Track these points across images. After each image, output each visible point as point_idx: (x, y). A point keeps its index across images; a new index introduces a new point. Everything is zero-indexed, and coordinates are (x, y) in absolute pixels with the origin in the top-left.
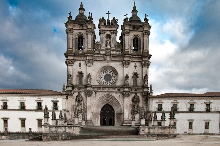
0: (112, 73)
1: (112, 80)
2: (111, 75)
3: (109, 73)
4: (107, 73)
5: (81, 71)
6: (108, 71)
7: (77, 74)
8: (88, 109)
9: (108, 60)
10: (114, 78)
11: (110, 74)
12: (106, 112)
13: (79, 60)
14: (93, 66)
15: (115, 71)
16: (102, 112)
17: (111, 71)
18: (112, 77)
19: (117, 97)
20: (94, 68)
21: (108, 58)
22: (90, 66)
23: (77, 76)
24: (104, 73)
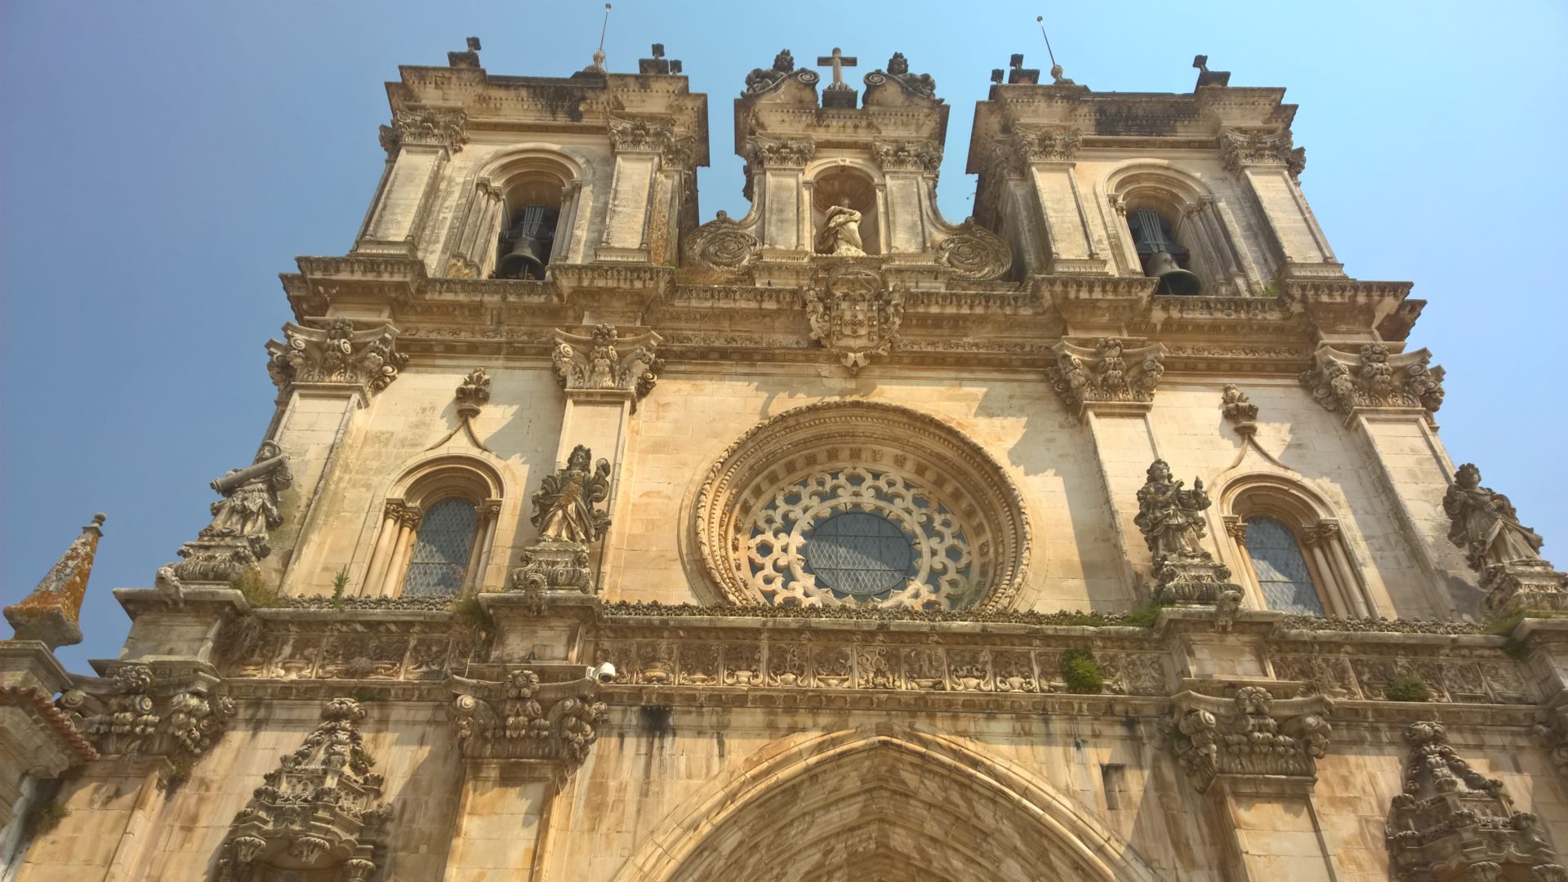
0: (920, 501)
1: (919, 583)
2: (912, 523)
3: (868, 501)
4: (845, 499)
5: (475, 453)
6: (856, 480)
7: (399, 493)
9: (854, 343)
10: (953, 553)
11: (895, 509)
14: (643, 405)
17: (896, 475)
18: (925, 545)
19: (1068, 792)
20: (660, 424)
21: (861, 324)
22: (614, 399)
23: (390, 522)
24: (805, 501)
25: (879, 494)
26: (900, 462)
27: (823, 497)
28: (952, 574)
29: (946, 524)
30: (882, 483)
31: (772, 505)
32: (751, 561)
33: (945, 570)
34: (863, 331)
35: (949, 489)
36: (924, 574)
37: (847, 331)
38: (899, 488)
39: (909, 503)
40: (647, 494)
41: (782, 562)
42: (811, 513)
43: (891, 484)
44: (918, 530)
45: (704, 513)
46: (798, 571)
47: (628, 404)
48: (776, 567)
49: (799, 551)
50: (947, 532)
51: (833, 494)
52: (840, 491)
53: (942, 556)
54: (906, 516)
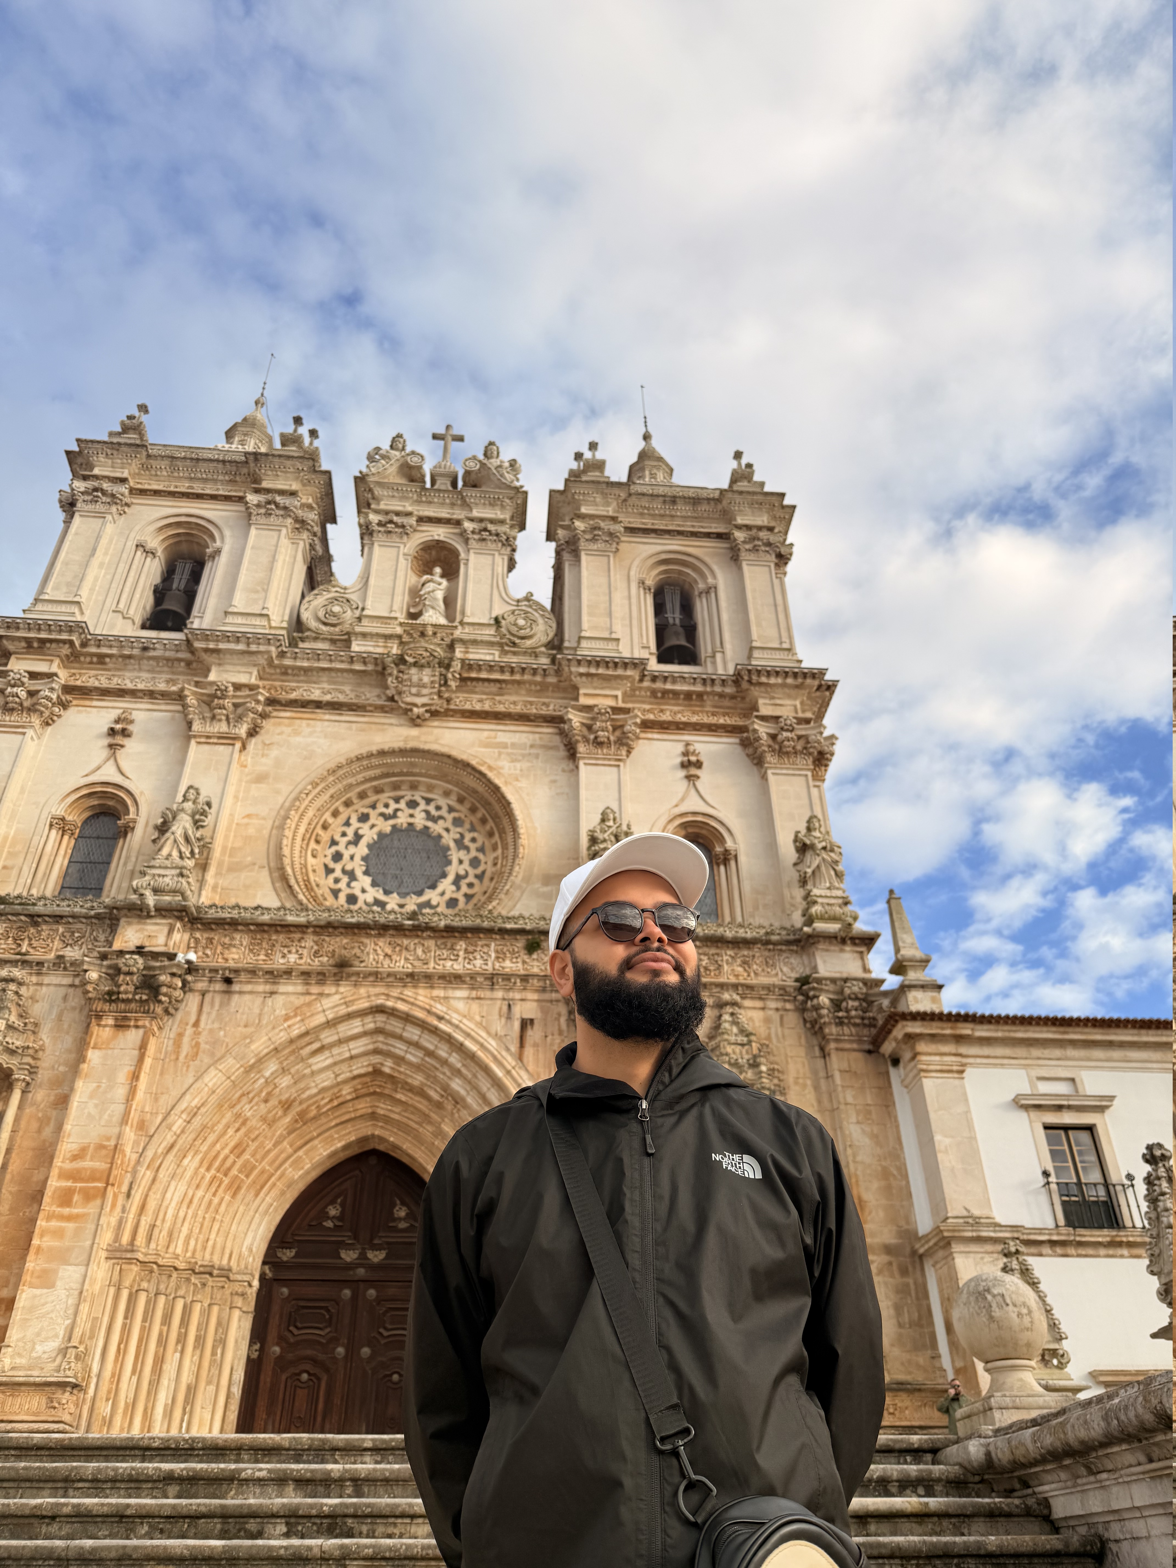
0: (457, 822)
1: (446, 885)
2: (448, 840)
3: (420, 820)
4: (402, 820)
5: (118, 779)
6: (412, 804)
7: (60, 811)
8: (65, 1199)
9: (419, 701)
10: (475, 862)
11: (437, 828)
12: (349, 1256)
13: (121, 693)
14: (253, 743)
15: (487, 804)
16: (287, 1255)
17: (443, 802)
18: (455, 855)
19: (496, 1036)
20: (264, 760)
21: (424, 686)
22: (228, 739)
23: (54, 832)
24: (372, 820)
25: (429, 816)
26: (447, 794)
27: (386, 817)
28: (471, 879)
29: (473, 840)
30: (431, 808)
31: (347, 824)
32: (326, 866)
33: (466, 876)
34: (425, 691)
35: (479, 815)
36: (451, 877)
37: (414, 690)
38: (444, 812)
39: (449, 824)
40: (249, 816)
41: (349, 867)
42: (376, 830)
43: (438, 808)
44: (452, 845)
45: (288, 833)
46: (359, 873)
47: (238, 745)
48: (344, 871)
49: (364, 859)
50: (472, 846)
51: (394, 816)
52: (399, 814)
53: (466, 865)
54: (444, 834)
